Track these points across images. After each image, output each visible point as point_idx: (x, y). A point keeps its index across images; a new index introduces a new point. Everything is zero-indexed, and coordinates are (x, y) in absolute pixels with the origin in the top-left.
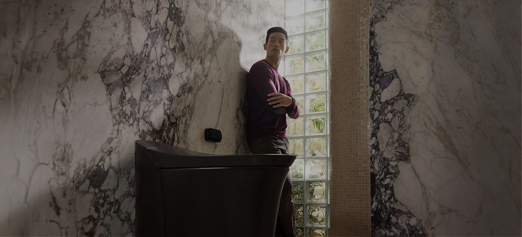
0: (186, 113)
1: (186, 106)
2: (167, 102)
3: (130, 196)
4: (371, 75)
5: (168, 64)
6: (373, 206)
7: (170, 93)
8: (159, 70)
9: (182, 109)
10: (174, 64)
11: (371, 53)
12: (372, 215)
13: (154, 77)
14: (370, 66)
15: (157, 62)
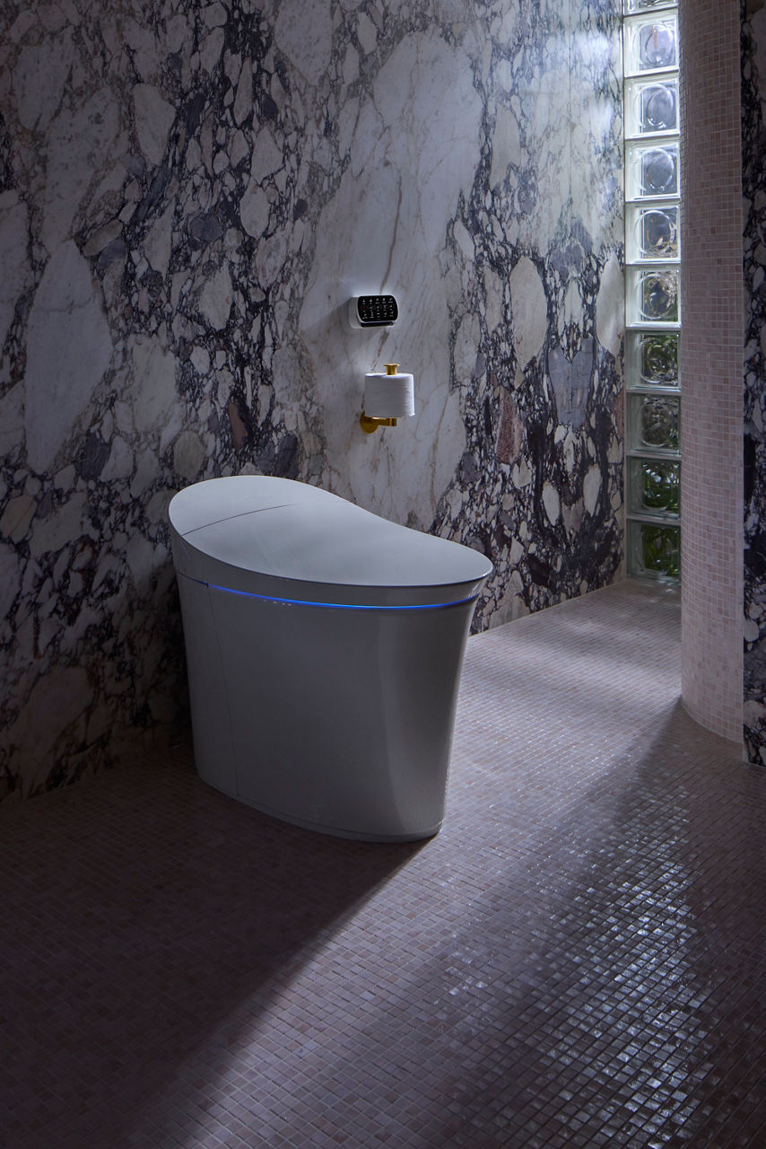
0: (293, 271)
1: (290, 255)
2: (236, 258)
3: (165, 488)
4: (745, 164)
5: (235, 165)
6: (750, 525)
7: (245, 234)
8: (212, 187)
9: (279, 265)
10: (250, 159)
11: (744, 100)
12: (748, 547)
13: (200, 208)
14: (744, 139)
15: (206, 170)
